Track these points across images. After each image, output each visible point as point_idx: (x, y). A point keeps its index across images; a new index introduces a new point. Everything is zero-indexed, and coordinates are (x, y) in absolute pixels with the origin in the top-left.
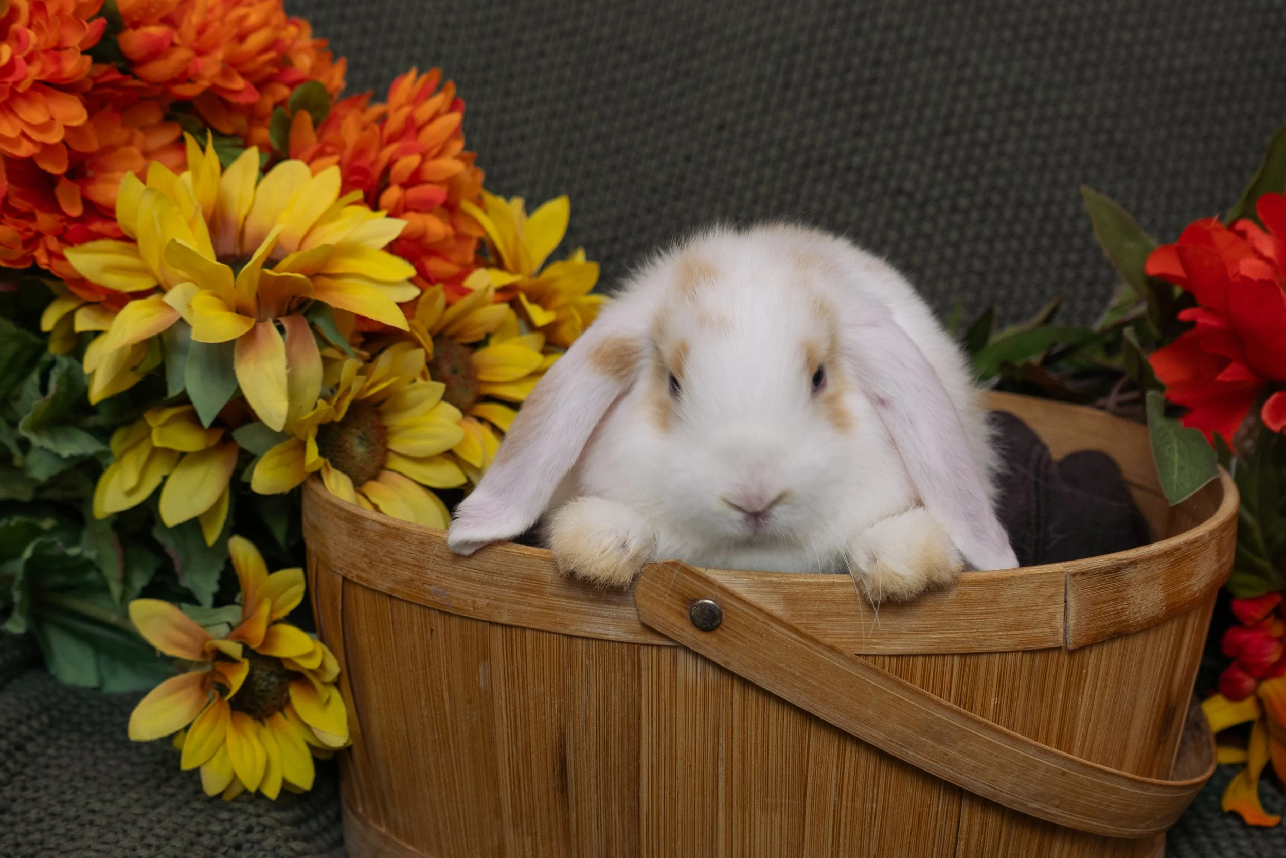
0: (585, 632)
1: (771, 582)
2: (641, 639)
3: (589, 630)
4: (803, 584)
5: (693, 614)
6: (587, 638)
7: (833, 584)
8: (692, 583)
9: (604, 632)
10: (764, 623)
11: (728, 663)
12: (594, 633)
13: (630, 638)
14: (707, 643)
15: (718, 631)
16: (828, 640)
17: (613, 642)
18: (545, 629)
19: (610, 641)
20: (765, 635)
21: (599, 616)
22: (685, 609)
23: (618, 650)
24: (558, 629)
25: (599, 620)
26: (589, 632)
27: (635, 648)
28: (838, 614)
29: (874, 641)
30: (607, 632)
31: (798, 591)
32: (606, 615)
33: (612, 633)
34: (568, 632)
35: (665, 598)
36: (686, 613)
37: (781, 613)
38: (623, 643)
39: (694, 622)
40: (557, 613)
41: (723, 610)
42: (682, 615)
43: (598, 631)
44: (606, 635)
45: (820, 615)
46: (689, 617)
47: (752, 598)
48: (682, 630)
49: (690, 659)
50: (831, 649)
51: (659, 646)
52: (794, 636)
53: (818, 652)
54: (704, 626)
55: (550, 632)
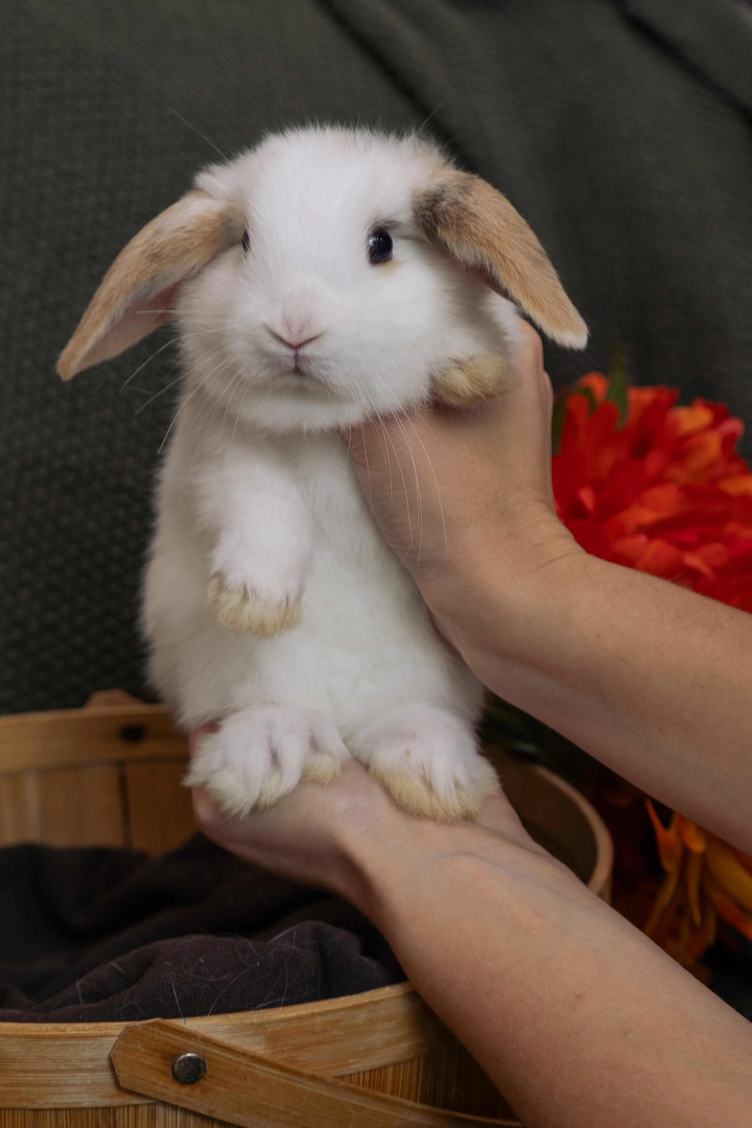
0: (56, 1103)
1: (252, 1025)
2: (117, 1101)
3: (60, 1101)
4: (283, 1020)
5: (176, 1070)
6: (56, 1110)
7: (313, 1015)
8: (173, 1039)
9: (77, 1100)
10: (248, 1066)
11: (212, 1111)
12: (66, 1103)
13: (106, 1102)
14: (190, 1096)
15: (202, 1081)
16: (308, 1071)
17: (87, 1109)
18: (9, 1106)
19: (82, 1109)
20: (248, 1078)
21: (72, 1085)
22: (167, 1065)
23: (92, 1115)
24: (25, 1104)
25: (72, 1090)
26: (60, 1103)
27: (110, 1111)
28: (319, 1043)
29: (352, 1061)
30: (80, 1100)
31: (279, 1028)
32: (79, 1084)
33: (86, 1101)
34: (36, 1106)
35: (146, 1059)
36: (168, 1070)
37: (262, 1052)
38: (97, 1109)
39: (177, 1078)
40: (23, 1089)
41: (206, 1061)
42: (163, 1072)
43: (70, 1101)
44: (80, 1103)
45: (300, 1048)
46: (170, 1073)
47: (234, 1042)
48: (164, 1087)
49: (170, 1113)
50: (313, 1078)
51: (136, 1106)
52: (277, 1072)
53: (300, 1083)
54: (188, 1080)
55: (14, 1109)
